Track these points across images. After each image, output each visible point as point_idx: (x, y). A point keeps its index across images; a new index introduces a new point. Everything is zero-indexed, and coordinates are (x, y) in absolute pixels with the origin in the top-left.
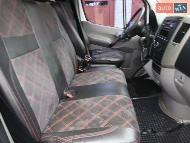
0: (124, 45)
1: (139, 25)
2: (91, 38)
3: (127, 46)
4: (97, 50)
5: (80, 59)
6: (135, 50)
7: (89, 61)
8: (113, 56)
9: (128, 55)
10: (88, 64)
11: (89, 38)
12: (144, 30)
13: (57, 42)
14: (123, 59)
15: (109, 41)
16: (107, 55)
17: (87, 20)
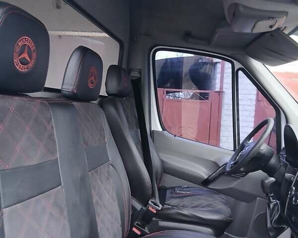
0: (234, 184)
1: (262, 152)
2: (167, 163)
3: (241, 188)
4: (176, 189)
5: (138, 206)
6: (258, 198)
7: (155, 212)
8: (210, 209)
9: (243, 205)
10: (154, 219)
11: (162, 161)
12: (273, 161)
13: (96, 172)
14: (231, 217)
15: (203, 172)
16: (196, 203)
17: (164, 129)
